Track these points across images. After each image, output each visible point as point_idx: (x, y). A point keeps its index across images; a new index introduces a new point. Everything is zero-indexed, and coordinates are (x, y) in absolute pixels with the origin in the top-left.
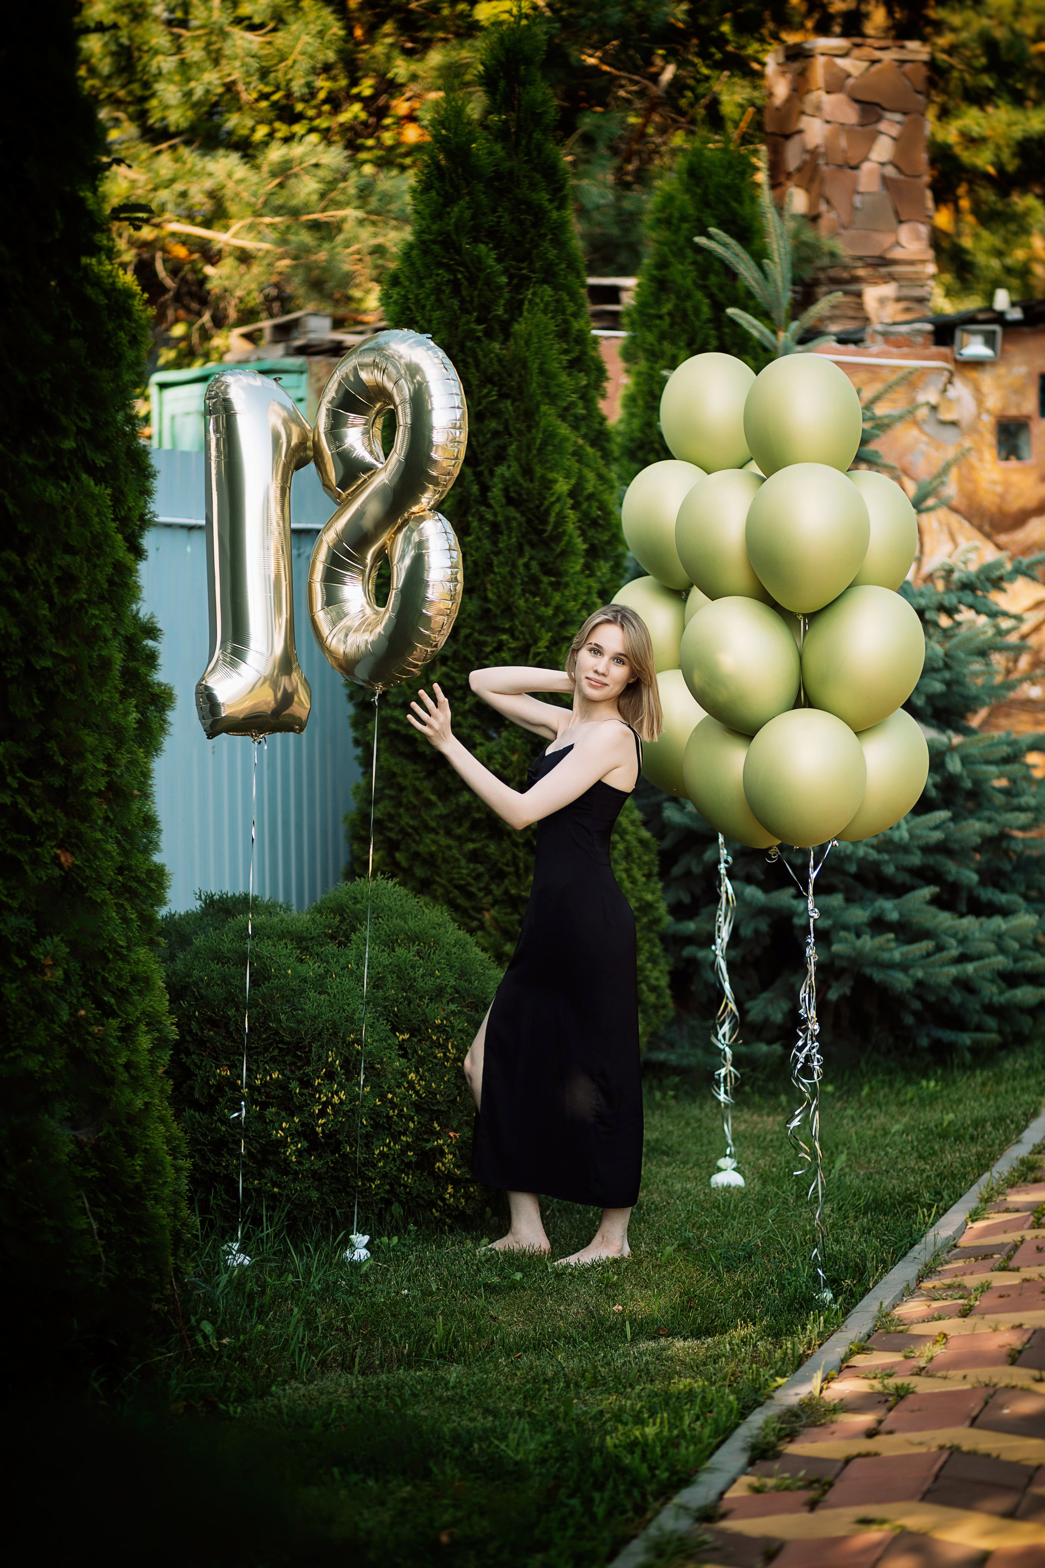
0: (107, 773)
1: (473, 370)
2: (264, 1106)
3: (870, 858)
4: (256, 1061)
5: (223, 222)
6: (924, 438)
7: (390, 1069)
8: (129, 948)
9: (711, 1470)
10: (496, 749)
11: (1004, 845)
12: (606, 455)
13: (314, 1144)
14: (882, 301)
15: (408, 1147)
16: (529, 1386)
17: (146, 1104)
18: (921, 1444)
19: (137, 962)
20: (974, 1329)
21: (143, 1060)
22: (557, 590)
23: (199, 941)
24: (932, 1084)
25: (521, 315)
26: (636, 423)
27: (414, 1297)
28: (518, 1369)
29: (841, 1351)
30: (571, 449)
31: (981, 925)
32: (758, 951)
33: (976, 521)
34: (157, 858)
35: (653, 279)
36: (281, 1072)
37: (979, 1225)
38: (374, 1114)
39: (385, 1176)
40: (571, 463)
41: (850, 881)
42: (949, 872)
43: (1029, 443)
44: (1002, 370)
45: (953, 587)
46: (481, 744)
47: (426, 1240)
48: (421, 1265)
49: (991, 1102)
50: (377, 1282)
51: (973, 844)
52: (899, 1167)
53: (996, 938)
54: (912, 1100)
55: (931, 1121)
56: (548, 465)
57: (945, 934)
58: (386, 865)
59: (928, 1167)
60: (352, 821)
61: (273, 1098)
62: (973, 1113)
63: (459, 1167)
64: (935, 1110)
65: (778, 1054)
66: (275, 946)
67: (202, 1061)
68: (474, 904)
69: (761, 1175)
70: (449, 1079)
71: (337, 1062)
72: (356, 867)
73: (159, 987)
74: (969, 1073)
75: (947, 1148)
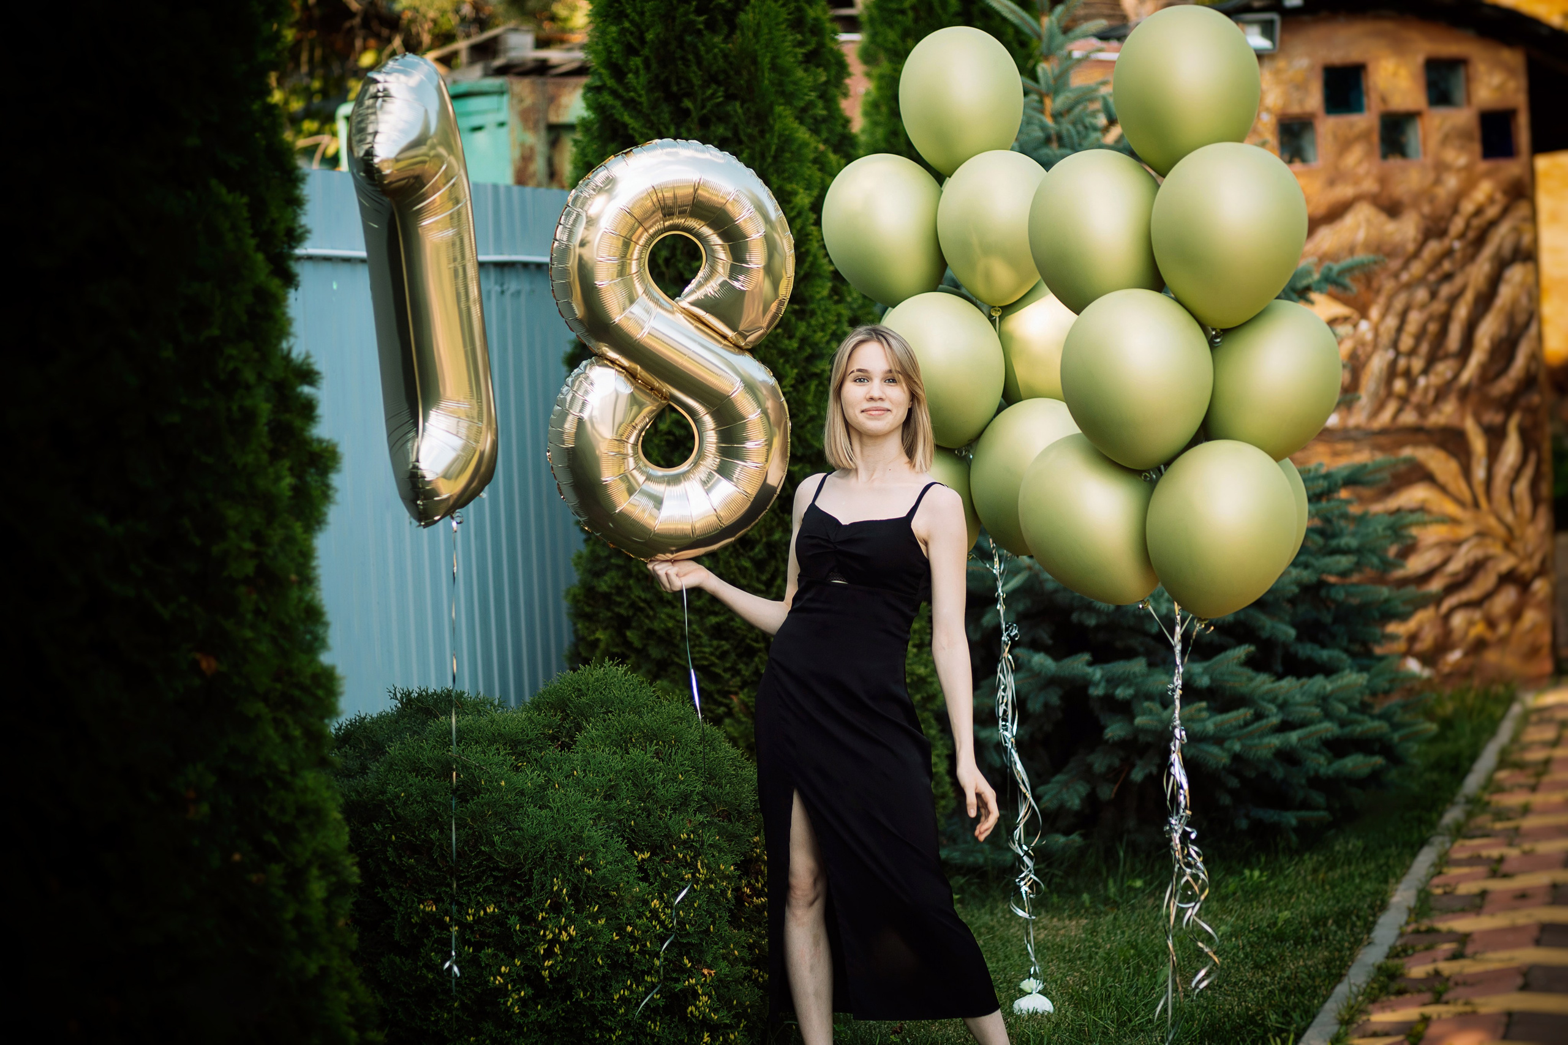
0: (255, 555)
1: (694, 68)
2: (479, 947)
4: (467, 893)
7: (628, 896)
8: (293, 773)
11: (1323, 593)
13: (540, 991)
17: (323, 969)
19: (305, 790)
21: (316, 913)
22: (802, 319)
23: (393, 749)
24: (1256, 873)
30: (812, 156)
31: (1302, 686)
32: (1048, 728)
34: (325, 658)
36: (498, 905)
38: (611, 951)
39: (627, 1025)
40: (811, 171)
41: (1152, 643)
42: (1263, 628)
43: (1314, 143)
44: (1281, 63)
49: (1328, 894)
51: (1290, 595)
52: (1233, 980)
53: (1320, 701)
54: (1234, 893)
55: (1262, 920)
56: (786, 175)
57: (1263, 699)
58: (617, 645)
59: (1268, 979)
60: (575, 596)
61: (490, 936)
62: (1309, 908)
63: (716, 1011)
64: (1264, 906)
65: (1077, 845)
66: (484, 753)
67: (402, 894)
68: (719, 687)
69: (1072, 997)
70: (700, 905)
71: (565, 891)
72: (581, 649)
73: (335, 819)
74: (1297, 859)
75: (1287, 954)
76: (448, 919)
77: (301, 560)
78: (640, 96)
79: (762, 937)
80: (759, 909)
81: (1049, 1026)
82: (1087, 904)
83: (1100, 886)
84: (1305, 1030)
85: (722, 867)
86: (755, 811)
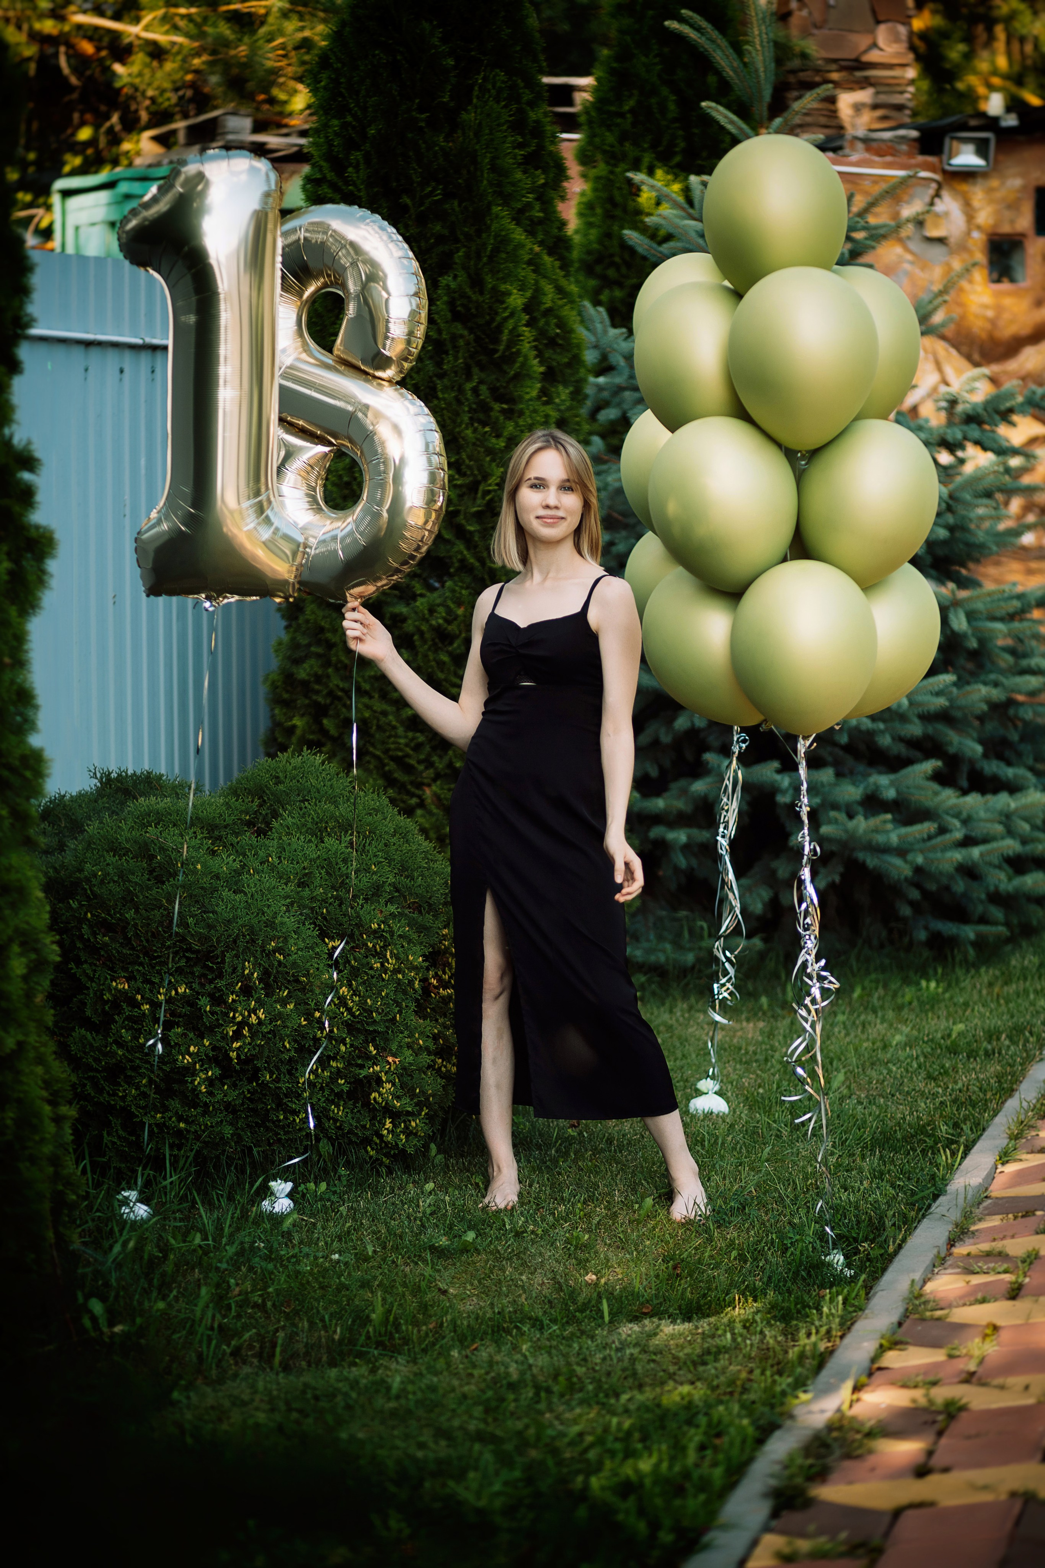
2: (168, 1026)
3: (863, 728)
4: (159, 973)
5: (133, 13)
6: (909, 257)
7: (318, 983)
9: (726, 1527)
10: (438, 601)
11: (1011, 712)
12: (565, 266)
13: (227, 1071)
14: (858, 108)
15: (339, 1073)
16: (490, 1393)
17: (20, 1044)
18: (985, 1488)
20: (1028, 1317)
21: (16, 988)
22: (510, 419)
23: (92, 828)
24: (933, 985)
25: (470, 102)
26: (594, 233)
27: (346, 1264)
28: (474, 1366)
29: (869, 1347)
30: (527, 257)
31: (986, 803)
33: (965, 349)
34: (35, 741)
35: (612, 72)
36: (189, 985)
37: (1011, 1168)
38: (299, 1035)
40: (526, 273)
41: (841, 753)
42: (951, 743)
43: (1023, 264)
44: (994, 183)
45: (957, 420)
46: (422, 595)
47: (360, 1184)
48: (354, 1219)
49: (1003, 1008)
50: (301, 1242)
51: (978, 712)
52: (906, 1089)
53: (1003, 819)
54: (910, 1003)
55: (936, 1031)
56: (501, 275)
57: (948, 814)
58: (313, 733)
59: (940, 1090)
60: (273, 682)
61: (180, 1016)
62: (984, 1022)
63: (398, 1098)
64: (939, 1017)
65: (757, 948)
66: (182, 835)
67: (95, 971)
68: (413, 778)
69: (747, 1098)
70: (387, 994)
71: (255, 975)
72: (277, 734)
73: (37, 898)
74: (973, 971)
75: (960, 1066)
76: (139, 997)
77: (15, 643)
78: (359, 190)
79: (447, 1028)
80: (445, 1000)
81: (723, 1127)
82: (765, 1007)
83: (779, 990)
84: (974, 1142)
85: (411, 958)
86: (445, 904)
